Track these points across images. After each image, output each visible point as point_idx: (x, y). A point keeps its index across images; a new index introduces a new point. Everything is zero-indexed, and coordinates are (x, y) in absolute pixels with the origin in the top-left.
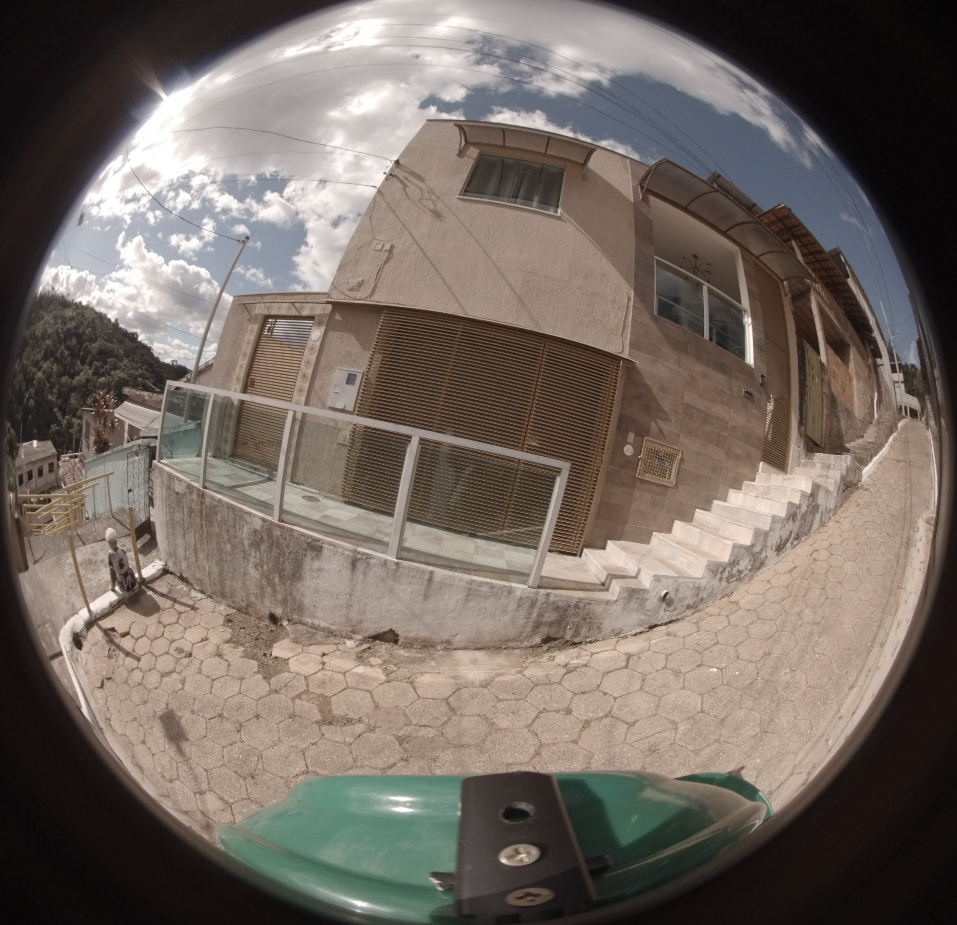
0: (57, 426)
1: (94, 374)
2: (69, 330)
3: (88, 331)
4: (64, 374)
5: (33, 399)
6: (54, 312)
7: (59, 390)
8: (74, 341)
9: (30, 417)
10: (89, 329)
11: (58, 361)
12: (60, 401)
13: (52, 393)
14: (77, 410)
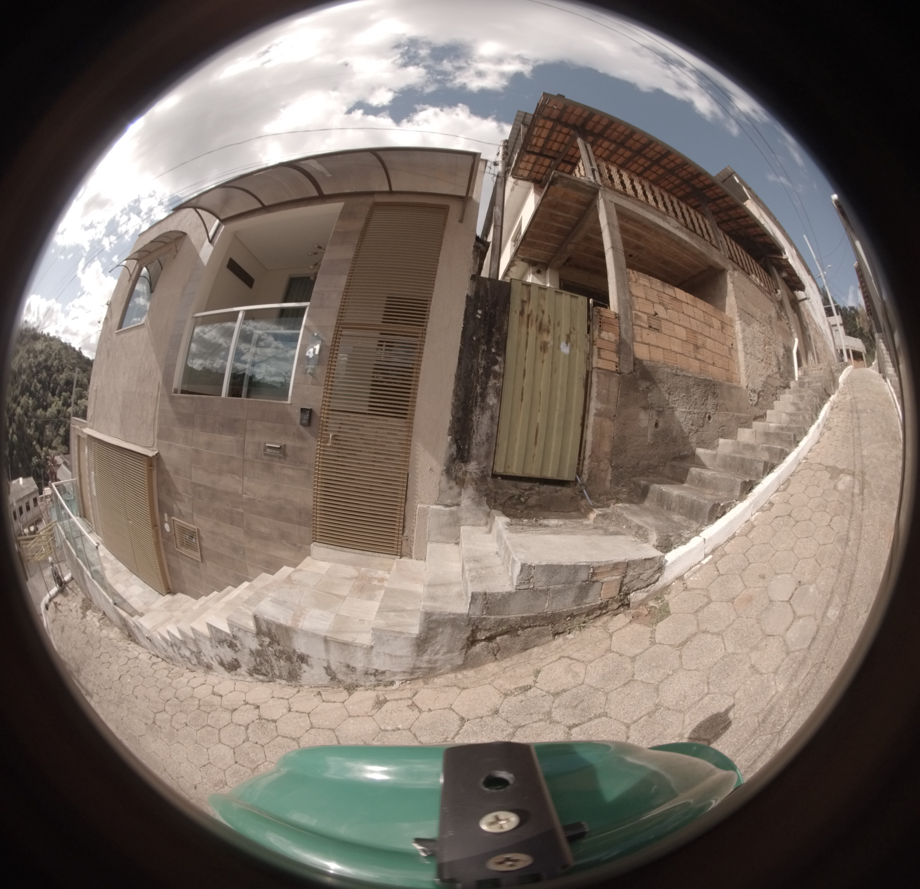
0: (37, 458)
1: (63, 405)
2: (40, 364)
3: (56, 363)
4: (39, 408)
5: (16, 434)
6: (27, 346)
7: (36, 423)
8: (45, 374)
9: (15, 452)
10: (57, 361)
11: (32, 395)
12: (37, 434)
13: (30, 427)
14: (52, 441)
